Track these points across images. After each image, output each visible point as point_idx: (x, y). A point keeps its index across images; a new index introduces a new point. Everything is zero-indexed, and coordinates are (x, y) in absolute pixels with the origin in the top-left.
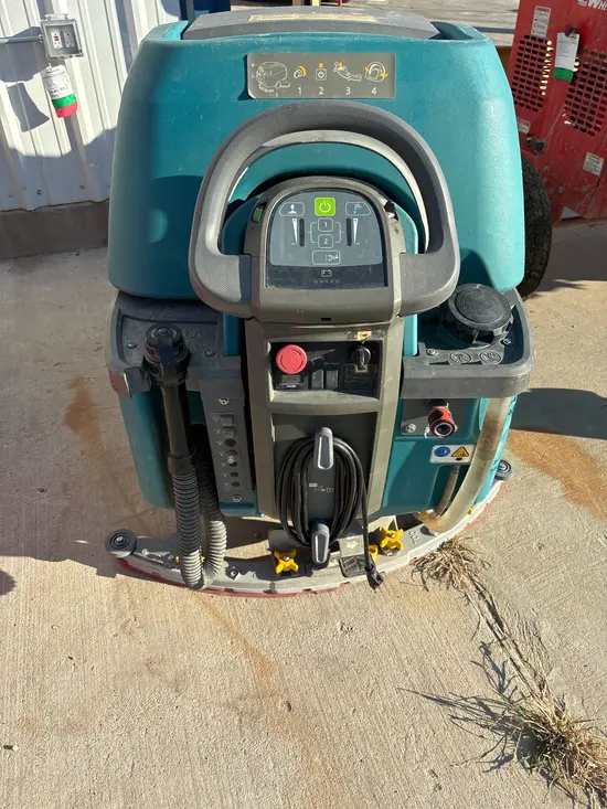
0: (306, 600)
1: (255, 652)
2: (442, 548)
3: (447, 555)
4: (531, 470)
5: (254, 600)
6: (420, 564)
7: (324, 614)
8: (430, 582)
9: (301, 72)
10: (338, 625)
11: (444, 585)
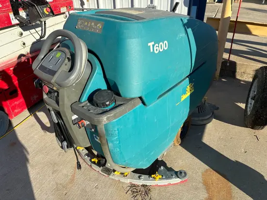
0: (96, 174)
1: (74, 177)
2: (143, 186)
3: (142, 189)
4: (201, 185)
5: (87, 165)
6: (133, 186)
7: (97, 180)
8: (130, 192)
9: (86, 24)
10: (96, 185)
11: (132, 196)
